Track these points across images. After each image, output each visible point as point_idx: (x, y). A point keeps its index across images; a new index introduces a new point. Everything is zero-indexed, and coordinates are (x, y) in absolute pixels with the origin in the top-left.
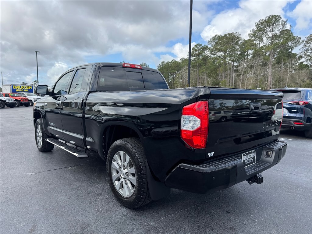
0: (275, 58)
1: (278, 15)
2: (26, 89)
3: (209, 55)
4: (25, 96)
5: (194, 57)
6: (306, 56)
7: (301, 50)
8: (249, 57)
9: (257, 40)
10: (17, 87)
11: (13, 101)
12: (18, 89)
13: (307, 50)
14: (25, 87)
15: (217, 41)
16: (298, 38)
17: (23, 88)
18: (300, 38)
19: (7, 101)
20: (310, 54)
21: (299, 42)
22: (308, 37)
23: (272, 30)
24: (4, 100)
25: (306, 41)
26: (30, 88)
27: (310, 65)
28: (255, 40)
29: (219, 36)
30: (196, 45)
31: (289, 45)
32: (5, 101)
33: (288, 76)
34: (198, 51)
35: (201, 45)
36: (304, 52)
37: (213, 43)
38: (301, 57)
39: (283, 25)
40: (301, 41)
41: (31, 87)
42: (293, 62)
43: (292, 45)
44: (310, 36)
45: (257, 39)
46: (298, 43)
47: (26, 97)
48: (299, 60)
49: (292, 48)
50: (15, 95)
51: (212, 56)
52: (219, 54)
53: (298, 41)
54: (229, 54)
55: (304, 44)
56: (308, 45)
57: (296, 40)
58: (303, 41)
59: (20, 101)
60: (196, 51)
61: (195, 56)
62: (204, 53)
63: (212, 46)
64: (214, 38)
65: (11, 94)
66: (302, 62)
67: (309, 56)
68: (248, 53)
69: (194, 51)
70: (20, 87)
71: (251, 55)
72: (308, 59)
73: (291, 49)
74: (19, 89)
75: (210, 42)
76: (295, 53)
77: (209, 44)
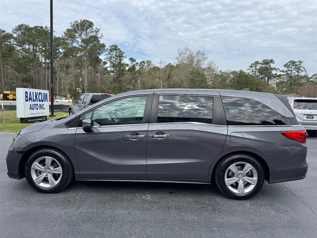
7: (106, 56)
13: (111, 57)
21: (104, 49)
22: (111, 46)
25: (110, 49)
29: (26, 26)
33: (99, 79)
35: (4, 31)
36: (109, 59)
37: (19, 33)
38: (105, 63)
44: (113, 46)
45: (69, 39)
49: (99, 54)
55: (108, 52)
56: (111, 53)
58: (107, 49)
63: (18, 36)
64: (20, 27)
66: (107, 68)
67: (112, 62)
68: (59, 51)
71: (63, 53)
75: (15, 30)
76: (101, 59)
77: (14, 33)
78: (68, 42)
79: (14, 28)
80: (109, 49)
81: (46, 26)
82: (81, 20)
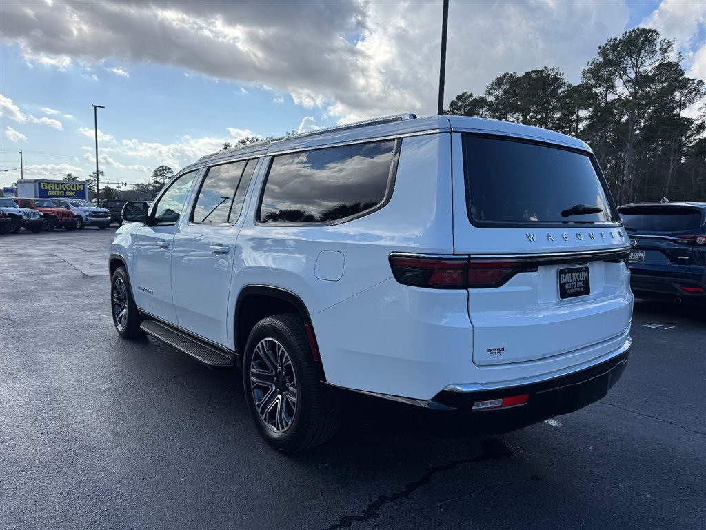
0: (640, 129)
1: (652, 29)
2: (70, 191)
4: (65, 207)
8: (580, 126)
9: (600, 87)
10: (50, 185)
11: (39, 217)
12: (52, 190)
14: (69, 187)
15: (507, 87)
16: (696, 82)
17: (64, 189)
18: (701, 82)
19: (25, 217)
21: (699, 91)
23: (636, 64)
24: (19, 214)
26: (80, 189)
28: (596, 87)
29: (511, 75)
30: (458, 96)
31: (674, 98)
32: (21, 217)
33: (671, 171)
34: (464, 109)
35: (471, 95)
37: (499, 92)
38: (702, 127)
39: (663, 51)
40: (703, 89)
41: (82, 186)
42: (683, 138)
43: (683, 98)
45: (601, 85)
46: (695, 95)
47: (68, 208)
48: (698, 133)
49: (683, 106)
50: (45, 205)
52: (511, 117)
53: (695, 89)
54: (536, 117)
57: (692, 88)
59: (55, 217)
60: (460, 109)
62: (478, 114)
63: (497, 99)
64: (499, 82)
65: (36, 201)
68: (578, 116)
69: (454, 108)
70: (56, 184)
71: (586, 119)
73: (678, 109)
74: (55, 190)
75: (490, 89)
76: (689, 117)
77: (489, 94)
78: (598, 91)
79: (490, 85)
81: (545, 67)
82: (626, 33)
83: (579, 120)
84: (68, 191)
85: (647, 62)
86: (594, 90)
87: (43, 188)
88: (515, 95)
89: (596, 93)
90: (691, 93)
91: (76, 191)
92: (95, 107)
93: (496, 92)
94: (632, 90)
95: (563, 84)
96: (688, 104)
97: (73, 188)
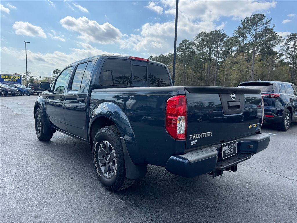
0: (257, 55)
2: (15, 79)
3: (196, 51)
5: (181, 53)
6: (286, 54)
7: (282, 47)
8: (233, 54)
10: (5, 76)
12: (6, 79)
13: (287, 48)
14: (14, 77)
15: (203, 37)
16: (279, 36)
17: (12, 78)
18: (281, 37)
20: (290, 52)
22: (289, 36)
23: (255, 28)
25: (287, 40)
26: (19, 78)
27: (290, 62)
29: (205, 32)
30: (183, 41)
31: (270, 43)
33: (269, 73)
34: (185, 47)
35: (188, 41)
36: (285, 50)
37: (200, 39)
38: (281, 55)
39: (267, 23)
40: (282, 39)
41: (20, 77)
42: (274, 60)
43: (274, 43)
44: (291, 35)
45: (241, 37)
46: (279, 42)
48: (280, 57)
51: (198, 52)
52: (205, 50)
53: (279, 39)
55: (285, 42)
56: (289, 44)
57: (278, 39)
58: (284, 40)
60: (183, 46)
61: (182, 51)
62: (191, 49)
63: (199, 42)
64: (200, 35)
66: (283, 60)
67: (289, 53)
69: (181, 46)
70: (8, 76)
71: (235, 51)
72: (288, 57)
73: (272, 47)
75: (196, 38)
76: (276, 51)
77: (196, 40)
78: (240, 40)
79: (196, 36)
80: (285, 40)
83: (232, 51)
84: (13, 79)
85: (260, 28)
86: (238, 39)
87: (2, 78)
88: (206, 40)
89: (239, 40)
90: (277, 41)
91: (17, 79)
92: (26, 42)
93: (198, 39)
94: (254, 39)
95: (226, 36)
96: (276, 45)
97: (16, 78)
